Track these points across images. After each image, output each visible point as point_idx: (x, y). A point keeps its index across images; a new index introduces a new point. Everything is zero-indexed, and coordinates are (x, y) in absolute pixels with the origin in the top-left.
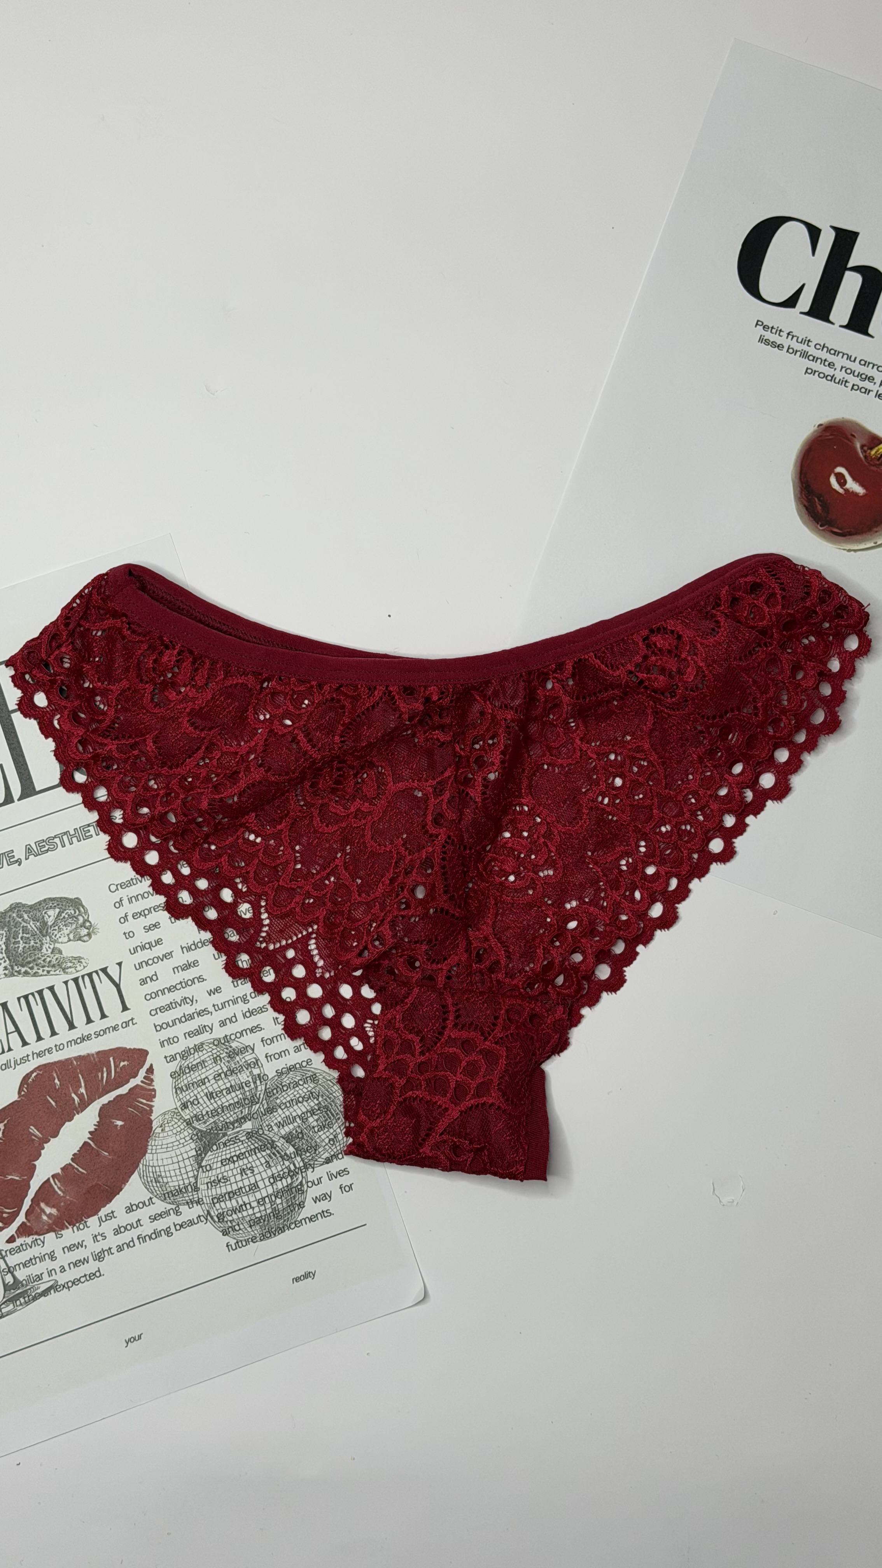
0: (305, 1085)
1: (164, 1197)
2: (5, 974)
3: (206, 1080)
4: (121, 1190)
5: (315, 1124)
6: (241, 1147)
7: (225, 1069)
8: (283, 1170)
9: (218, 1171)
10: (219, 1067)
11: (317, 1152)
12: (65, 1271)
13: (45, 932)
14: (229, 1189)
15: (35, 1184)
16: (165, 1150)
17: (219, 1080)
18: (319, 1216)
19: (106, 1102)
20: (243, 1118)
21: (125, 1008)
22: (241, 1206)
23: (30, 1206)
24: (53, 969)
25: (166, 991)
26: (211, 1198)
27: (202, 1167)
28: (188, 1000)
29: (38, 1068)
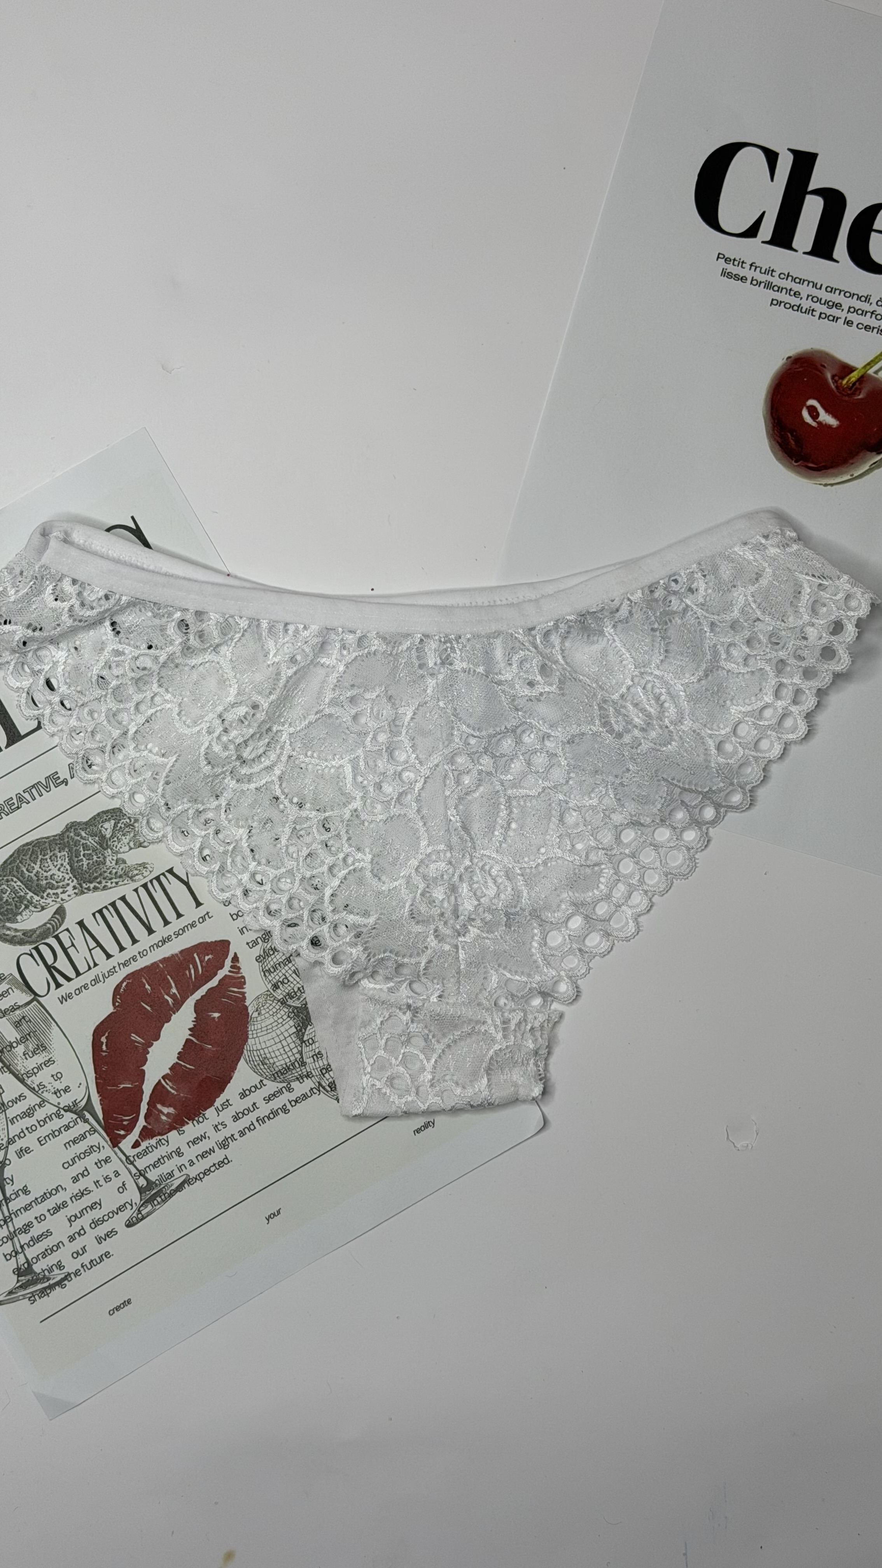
1: (274, 1078)
2: (75, 893)
4: (231, 1078)
12: (194, 1164)
13: (105, 845)
15: (148, 1088)
16: (265, 1033)
19: (199, 997)
21: (198, 904)
23: (148, 1110)
24: (121, 880)
26: (319, 1069)
27: (304, 1042)
29: (127, 977)
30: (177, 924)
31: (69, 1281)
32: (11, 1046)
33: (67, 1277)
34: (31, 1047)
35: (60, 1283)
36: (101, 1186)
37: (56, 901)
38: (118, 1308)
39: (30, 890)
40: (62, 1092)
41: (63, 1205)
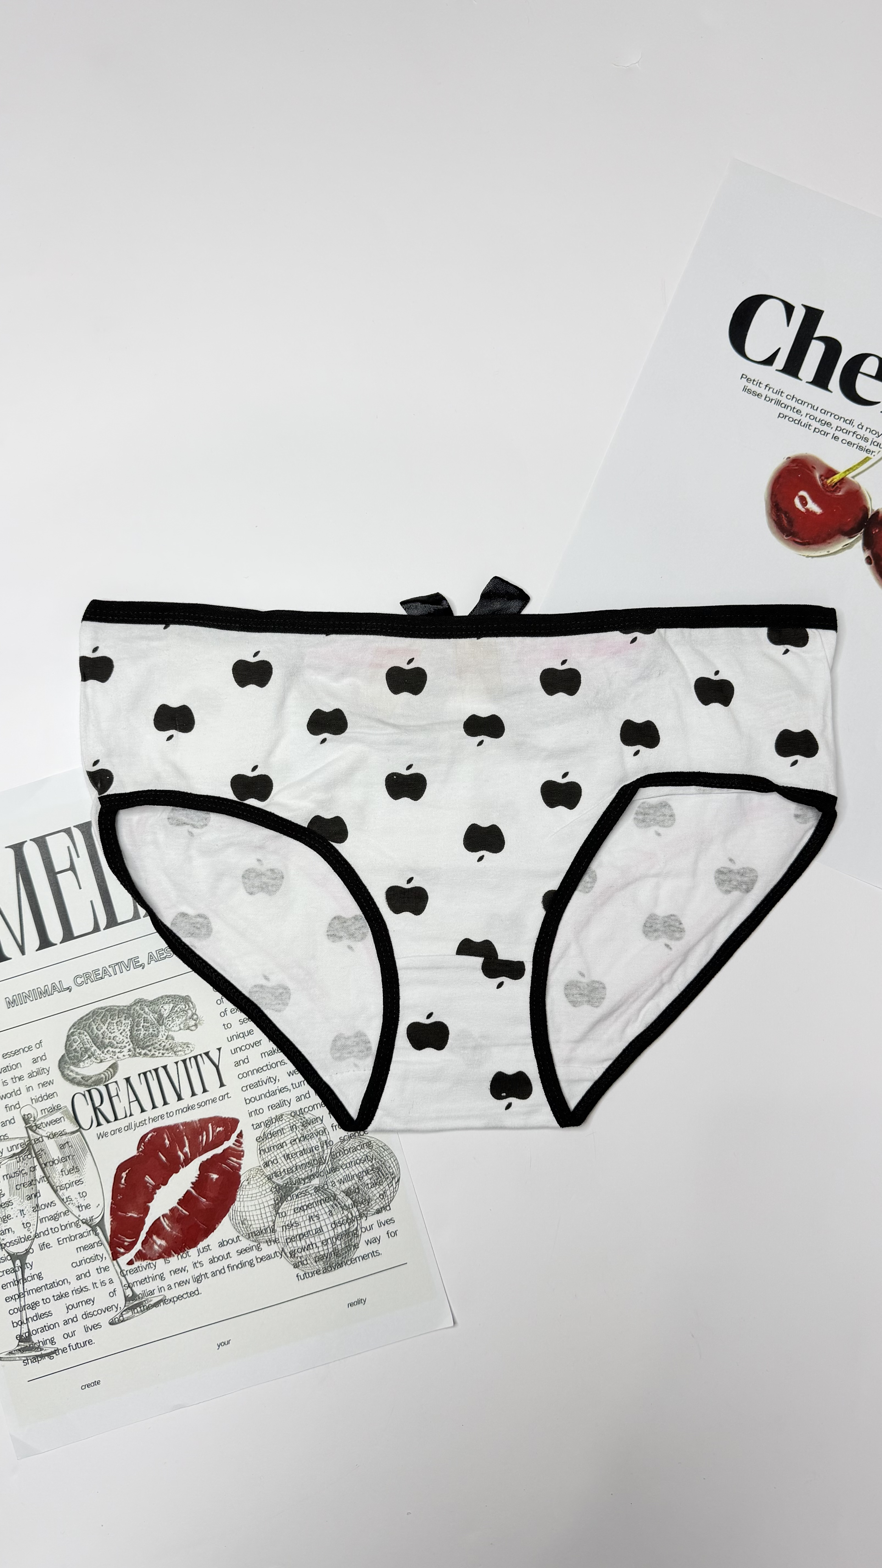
0: (361, 1150)
1: (249, 1236)
2: (129, 1055)
3: (284, 1144)
4: (215, 1229)
5: (369, 1181)
6: (310, 1198)
7: (299, 1136)
8: (342, 1218)
9: (291, 1218)
10: (294, 1134)
11: (370, 1205)
12: (171, 1288)
13: (161, 1022)
14: (300, 1232)
15: (149, 1221)
16: (250, 1199)
17: (294, 1144)
18: (370, 1255)
19: (205, 1159)
20: (312, 1175)
21: (222, 1085)
22: (309, 1245)
23: (145, 1238)
24: (167, 1052)
25: (255, 1071)
26: (285, 1238)
27: (279, 1214)
28: (272, 1080)
29: (154, 1130)
30: (201, 1097)
31: (57, 1355)
32: (53, 1162)
33: (55, 1352)
34: (68, 1167)
35: (49, 1355)
36: (97, 1287)
37: (113, 1058)
38: (88, 1386)
39: (95, 1044)
40: (83, 1207)
41: (65, 1295)
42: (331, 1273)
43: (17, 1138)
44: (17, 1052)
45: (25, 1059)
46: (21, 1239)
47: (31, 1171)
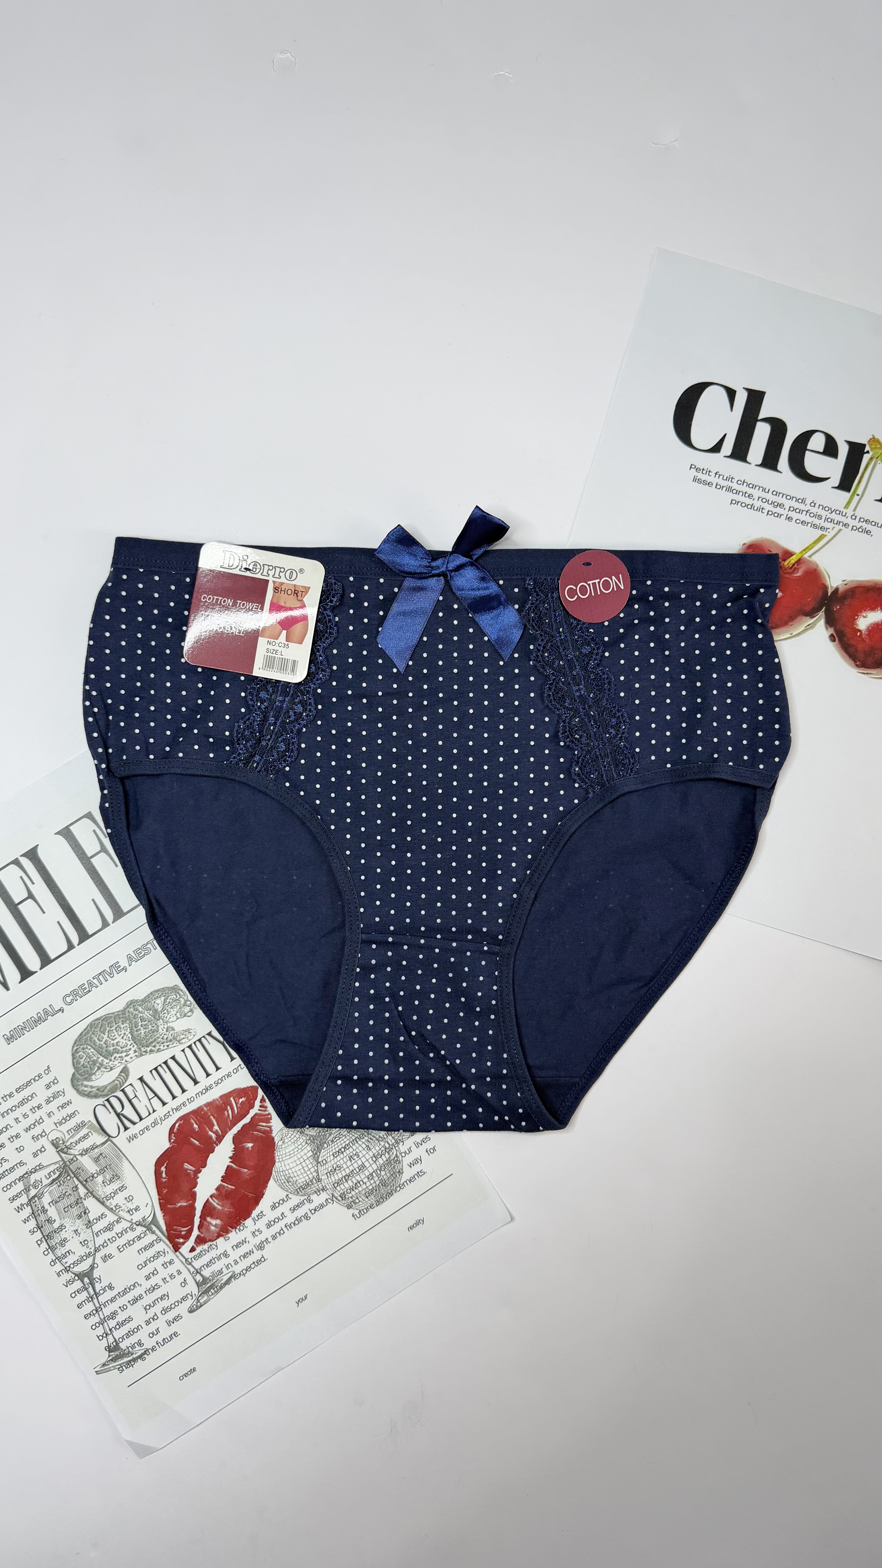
1: (297, 1192)
2: (136, 1055)
4: (264, 1194)
6: (345, 1140)
8: (380, 1149)
9: (332, 1163)
12: (238, 1263)
13: (157, 1016)
14: (344, 1174)
15: (199, 1206)
16: (289, 1157)
18: (416, 1176)
19: (236, 1132)
22: (356, 1184)
23: (200, 1222)
24: (171, 1043)
26: (332, 1184)
27: (320, 1163)
29: (180, 1119)
30: (216, 1076)
31: (148, 1355)
32: (93, 1177)
33: (146, 1352)
34: (108, 1177)
35: (141, 1357)
36: (167, 1282)
37: (121, 1063)
38: (186, 1375)
39: (101, 1055)
40: (133, 1211)
41: (140, 1297)
42: (384, 1204)
43: (52, 1164)
44: (28, 1084)
45: (38, 1088)
46: (82, 1257)
47: (74, 1191)
